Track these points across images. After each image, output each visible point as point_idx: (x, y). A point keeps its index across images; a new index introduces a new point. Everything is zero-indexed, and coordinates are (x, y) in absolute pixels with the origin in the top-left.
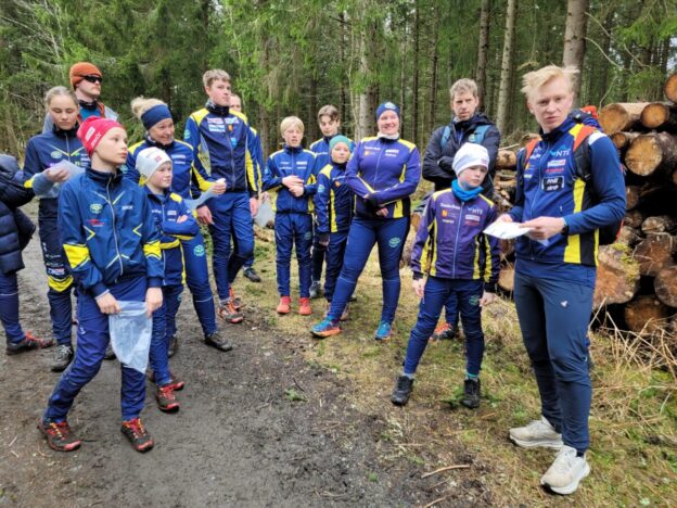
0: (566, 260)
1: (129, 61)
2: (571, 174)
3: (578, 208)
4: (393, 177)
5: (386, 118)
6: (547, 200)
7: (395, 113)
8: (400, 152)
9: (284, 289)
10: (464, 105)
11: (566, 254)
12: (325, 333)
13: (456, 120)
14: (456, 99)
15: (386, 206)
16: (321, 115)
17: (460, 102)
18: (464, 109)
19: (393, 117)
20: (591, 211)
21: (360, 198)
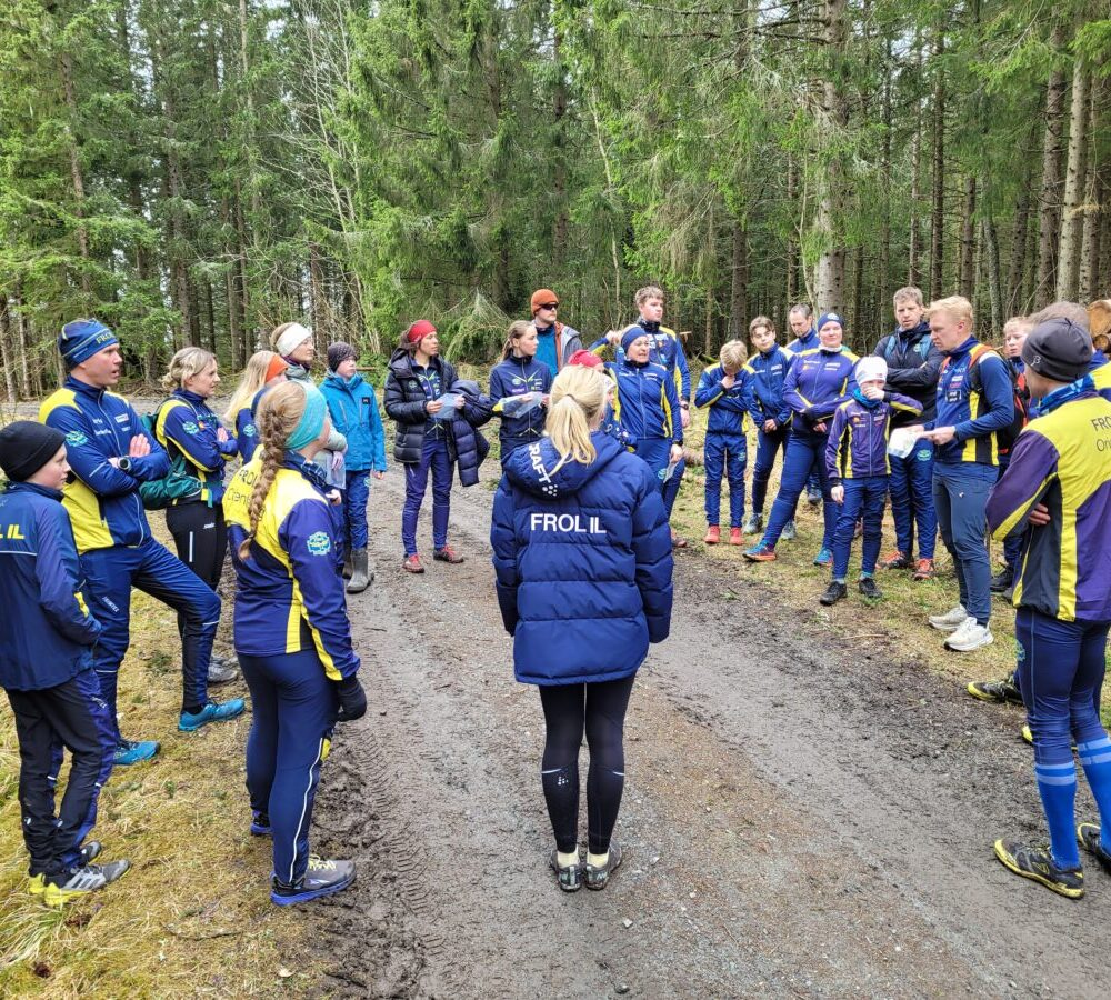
0: (964, 459)
1: (455, 221)
2: (966, 389)
3: (974, 417)
4: (833, 391)
5: (828, 329)
6: (949, 408)
7: (838, 324)
8: (842, 366)
9: (713, 518)
10: (907, 313)
11: (964, 454)
12: (759, 557)
13: (901, 329)
14: (898, 308)
15: (825, 421)
16: (755, 327)
17: (902, 310)
18: (906, 317)
19: (835, 328)
20: (982, 419)
21: (796, 414)
